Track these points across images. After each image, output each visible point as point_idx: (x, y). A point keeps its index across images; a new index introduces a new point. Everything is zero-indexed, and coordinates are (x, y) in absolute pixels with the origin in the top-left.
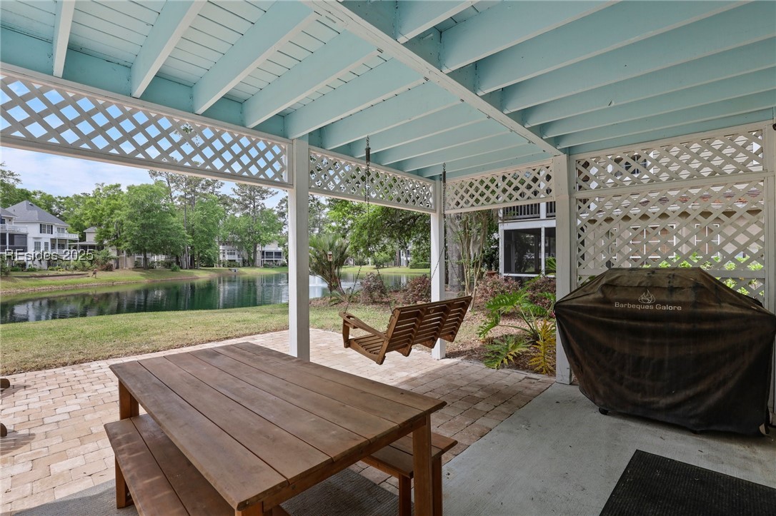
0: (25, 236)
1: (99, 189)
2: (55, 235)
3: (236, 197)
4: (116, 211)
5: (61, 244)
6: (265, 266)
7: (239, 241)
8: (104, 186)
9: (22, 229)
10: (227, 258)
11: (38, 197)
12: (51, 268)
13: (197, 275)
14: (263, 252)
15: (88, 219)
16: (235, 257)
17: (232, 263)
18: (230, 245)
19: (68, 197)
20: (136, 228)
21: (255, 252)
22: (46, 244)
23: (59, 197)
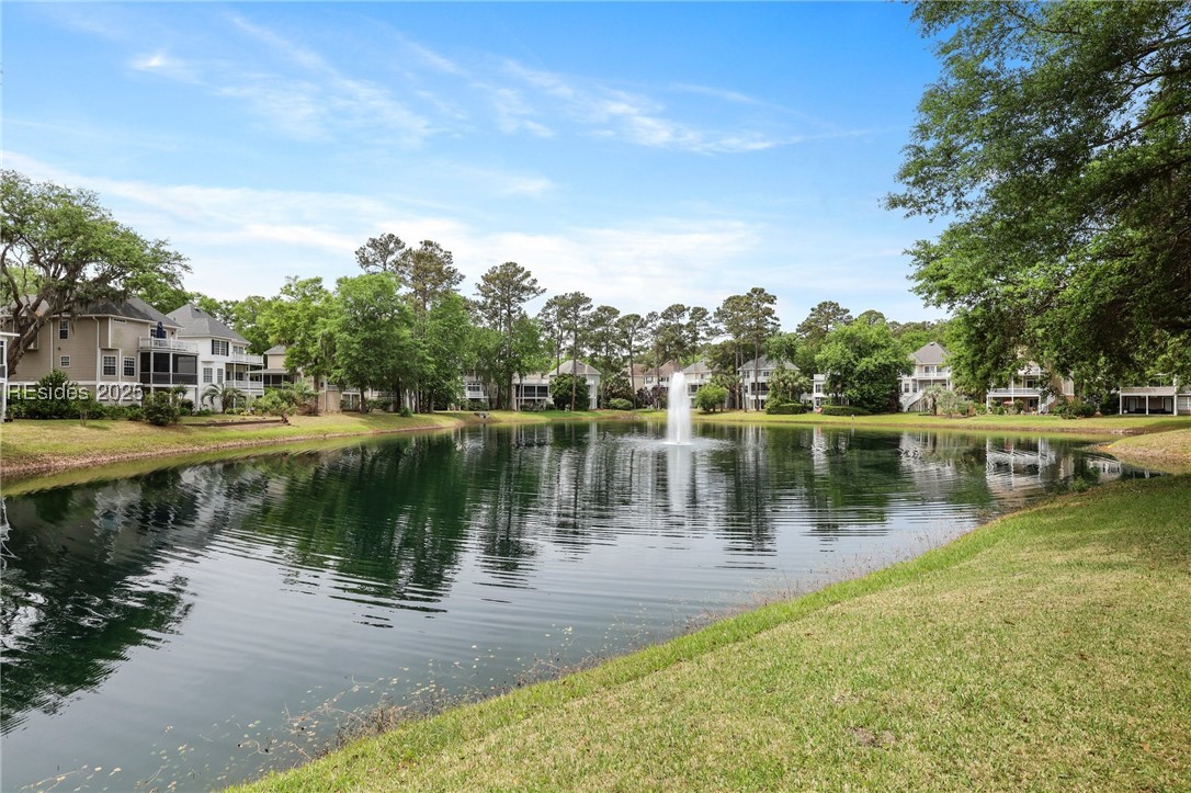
0: (195, 357)
1: (290, 286)
2: (232, 358)
3: (481, 299)
4: (320, 319)
5: (240, 372)
6: (524, 409)
7: (486, 367)
8: (298, 280)
9: (190, 347)
10: (469, 395)
11: (196, 301)
12: (228, 410)
13: (439, 423)
14: (522, 386)
15: (275, 332)
16: (480, 395)
17: (476, 404)
18: (472, 375)
19: (237, 302)
20: (356, 346)
21: (509, 386)
22: (220, 371)
23: (225, 302)
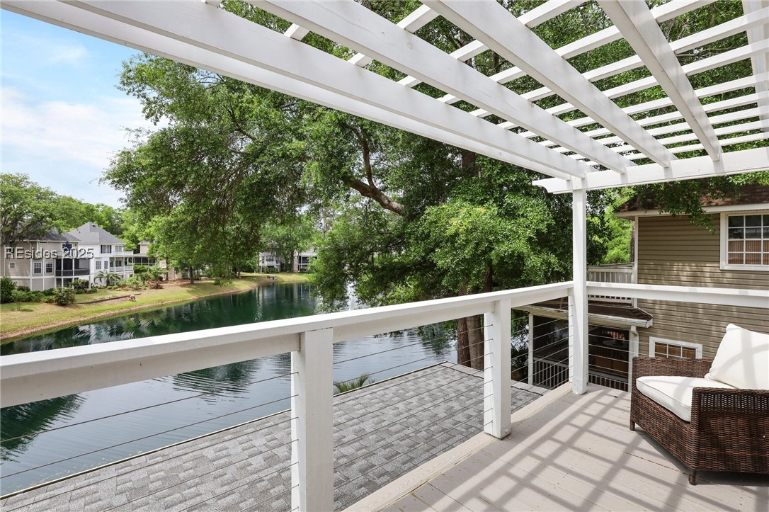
0: (88, 260)
2: (114, 254)
5: (118, 262)
6: (302, 271)
7: (278, 247)
10: (266, 264)
11: (101, 210)
12: (109, 287)
14: (300, 257)
16: (274, 263)
17: (271, 269)
18: (269, 252)
21: (292, 258)
22: (106, 262)
